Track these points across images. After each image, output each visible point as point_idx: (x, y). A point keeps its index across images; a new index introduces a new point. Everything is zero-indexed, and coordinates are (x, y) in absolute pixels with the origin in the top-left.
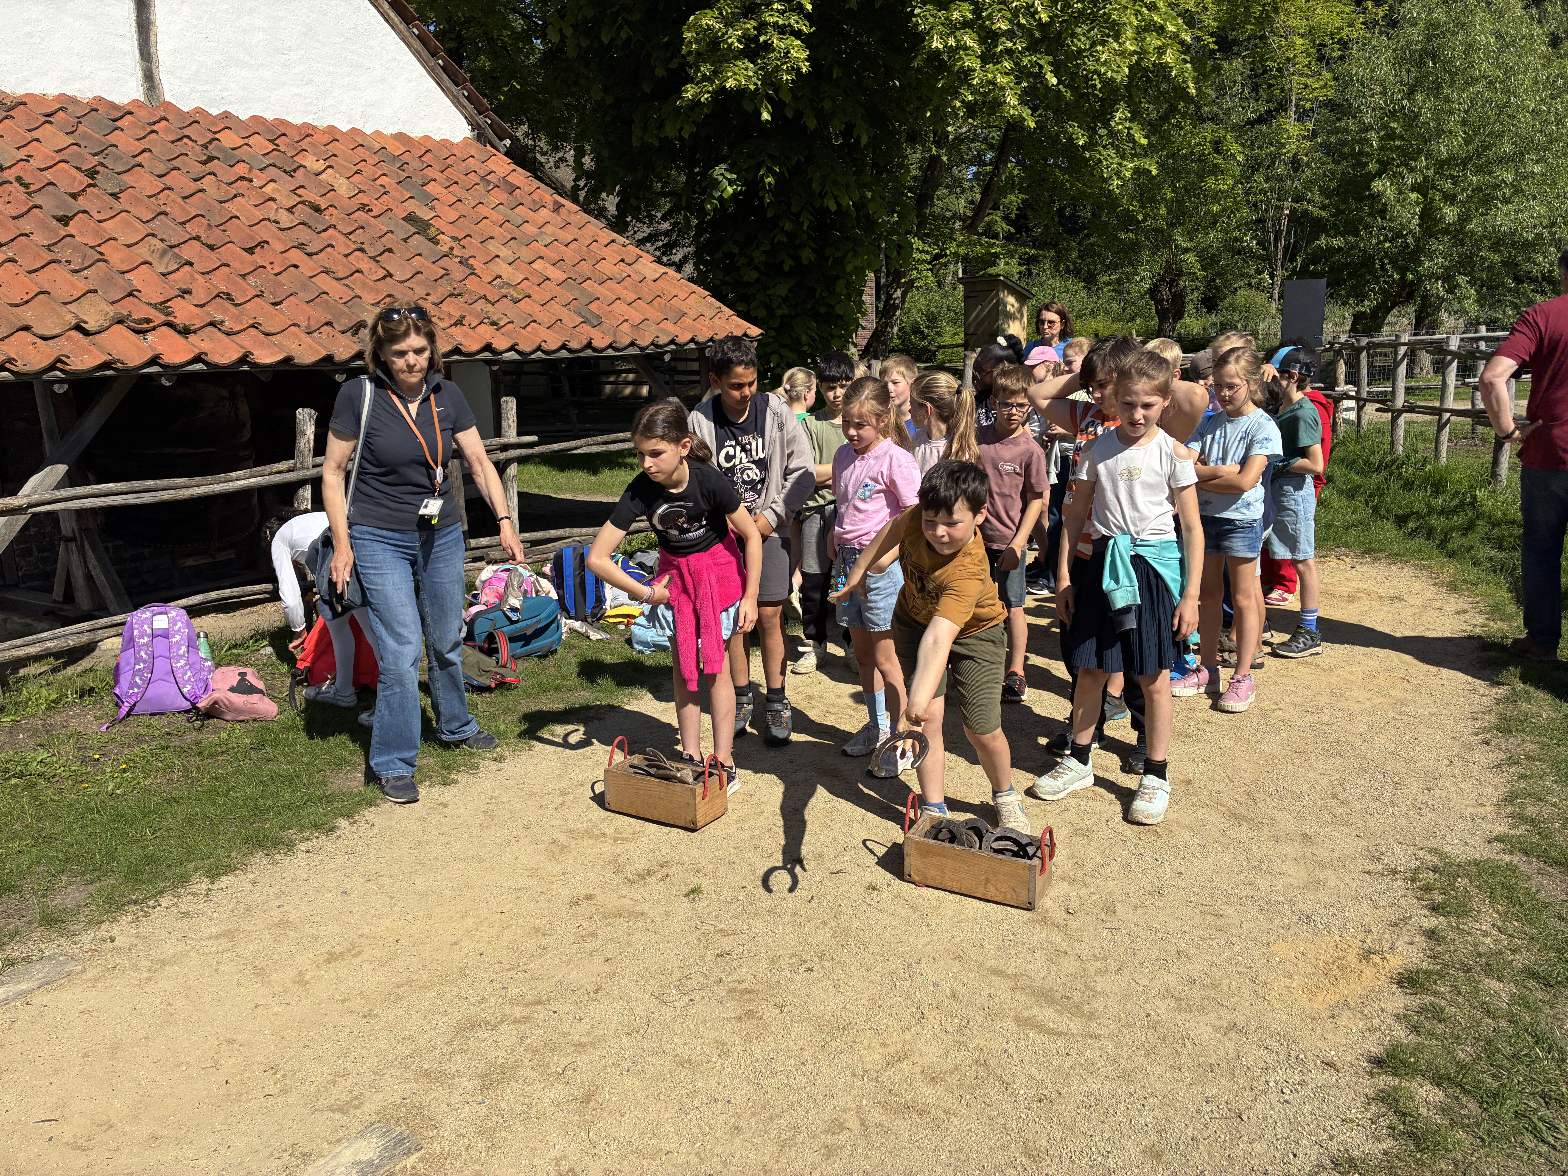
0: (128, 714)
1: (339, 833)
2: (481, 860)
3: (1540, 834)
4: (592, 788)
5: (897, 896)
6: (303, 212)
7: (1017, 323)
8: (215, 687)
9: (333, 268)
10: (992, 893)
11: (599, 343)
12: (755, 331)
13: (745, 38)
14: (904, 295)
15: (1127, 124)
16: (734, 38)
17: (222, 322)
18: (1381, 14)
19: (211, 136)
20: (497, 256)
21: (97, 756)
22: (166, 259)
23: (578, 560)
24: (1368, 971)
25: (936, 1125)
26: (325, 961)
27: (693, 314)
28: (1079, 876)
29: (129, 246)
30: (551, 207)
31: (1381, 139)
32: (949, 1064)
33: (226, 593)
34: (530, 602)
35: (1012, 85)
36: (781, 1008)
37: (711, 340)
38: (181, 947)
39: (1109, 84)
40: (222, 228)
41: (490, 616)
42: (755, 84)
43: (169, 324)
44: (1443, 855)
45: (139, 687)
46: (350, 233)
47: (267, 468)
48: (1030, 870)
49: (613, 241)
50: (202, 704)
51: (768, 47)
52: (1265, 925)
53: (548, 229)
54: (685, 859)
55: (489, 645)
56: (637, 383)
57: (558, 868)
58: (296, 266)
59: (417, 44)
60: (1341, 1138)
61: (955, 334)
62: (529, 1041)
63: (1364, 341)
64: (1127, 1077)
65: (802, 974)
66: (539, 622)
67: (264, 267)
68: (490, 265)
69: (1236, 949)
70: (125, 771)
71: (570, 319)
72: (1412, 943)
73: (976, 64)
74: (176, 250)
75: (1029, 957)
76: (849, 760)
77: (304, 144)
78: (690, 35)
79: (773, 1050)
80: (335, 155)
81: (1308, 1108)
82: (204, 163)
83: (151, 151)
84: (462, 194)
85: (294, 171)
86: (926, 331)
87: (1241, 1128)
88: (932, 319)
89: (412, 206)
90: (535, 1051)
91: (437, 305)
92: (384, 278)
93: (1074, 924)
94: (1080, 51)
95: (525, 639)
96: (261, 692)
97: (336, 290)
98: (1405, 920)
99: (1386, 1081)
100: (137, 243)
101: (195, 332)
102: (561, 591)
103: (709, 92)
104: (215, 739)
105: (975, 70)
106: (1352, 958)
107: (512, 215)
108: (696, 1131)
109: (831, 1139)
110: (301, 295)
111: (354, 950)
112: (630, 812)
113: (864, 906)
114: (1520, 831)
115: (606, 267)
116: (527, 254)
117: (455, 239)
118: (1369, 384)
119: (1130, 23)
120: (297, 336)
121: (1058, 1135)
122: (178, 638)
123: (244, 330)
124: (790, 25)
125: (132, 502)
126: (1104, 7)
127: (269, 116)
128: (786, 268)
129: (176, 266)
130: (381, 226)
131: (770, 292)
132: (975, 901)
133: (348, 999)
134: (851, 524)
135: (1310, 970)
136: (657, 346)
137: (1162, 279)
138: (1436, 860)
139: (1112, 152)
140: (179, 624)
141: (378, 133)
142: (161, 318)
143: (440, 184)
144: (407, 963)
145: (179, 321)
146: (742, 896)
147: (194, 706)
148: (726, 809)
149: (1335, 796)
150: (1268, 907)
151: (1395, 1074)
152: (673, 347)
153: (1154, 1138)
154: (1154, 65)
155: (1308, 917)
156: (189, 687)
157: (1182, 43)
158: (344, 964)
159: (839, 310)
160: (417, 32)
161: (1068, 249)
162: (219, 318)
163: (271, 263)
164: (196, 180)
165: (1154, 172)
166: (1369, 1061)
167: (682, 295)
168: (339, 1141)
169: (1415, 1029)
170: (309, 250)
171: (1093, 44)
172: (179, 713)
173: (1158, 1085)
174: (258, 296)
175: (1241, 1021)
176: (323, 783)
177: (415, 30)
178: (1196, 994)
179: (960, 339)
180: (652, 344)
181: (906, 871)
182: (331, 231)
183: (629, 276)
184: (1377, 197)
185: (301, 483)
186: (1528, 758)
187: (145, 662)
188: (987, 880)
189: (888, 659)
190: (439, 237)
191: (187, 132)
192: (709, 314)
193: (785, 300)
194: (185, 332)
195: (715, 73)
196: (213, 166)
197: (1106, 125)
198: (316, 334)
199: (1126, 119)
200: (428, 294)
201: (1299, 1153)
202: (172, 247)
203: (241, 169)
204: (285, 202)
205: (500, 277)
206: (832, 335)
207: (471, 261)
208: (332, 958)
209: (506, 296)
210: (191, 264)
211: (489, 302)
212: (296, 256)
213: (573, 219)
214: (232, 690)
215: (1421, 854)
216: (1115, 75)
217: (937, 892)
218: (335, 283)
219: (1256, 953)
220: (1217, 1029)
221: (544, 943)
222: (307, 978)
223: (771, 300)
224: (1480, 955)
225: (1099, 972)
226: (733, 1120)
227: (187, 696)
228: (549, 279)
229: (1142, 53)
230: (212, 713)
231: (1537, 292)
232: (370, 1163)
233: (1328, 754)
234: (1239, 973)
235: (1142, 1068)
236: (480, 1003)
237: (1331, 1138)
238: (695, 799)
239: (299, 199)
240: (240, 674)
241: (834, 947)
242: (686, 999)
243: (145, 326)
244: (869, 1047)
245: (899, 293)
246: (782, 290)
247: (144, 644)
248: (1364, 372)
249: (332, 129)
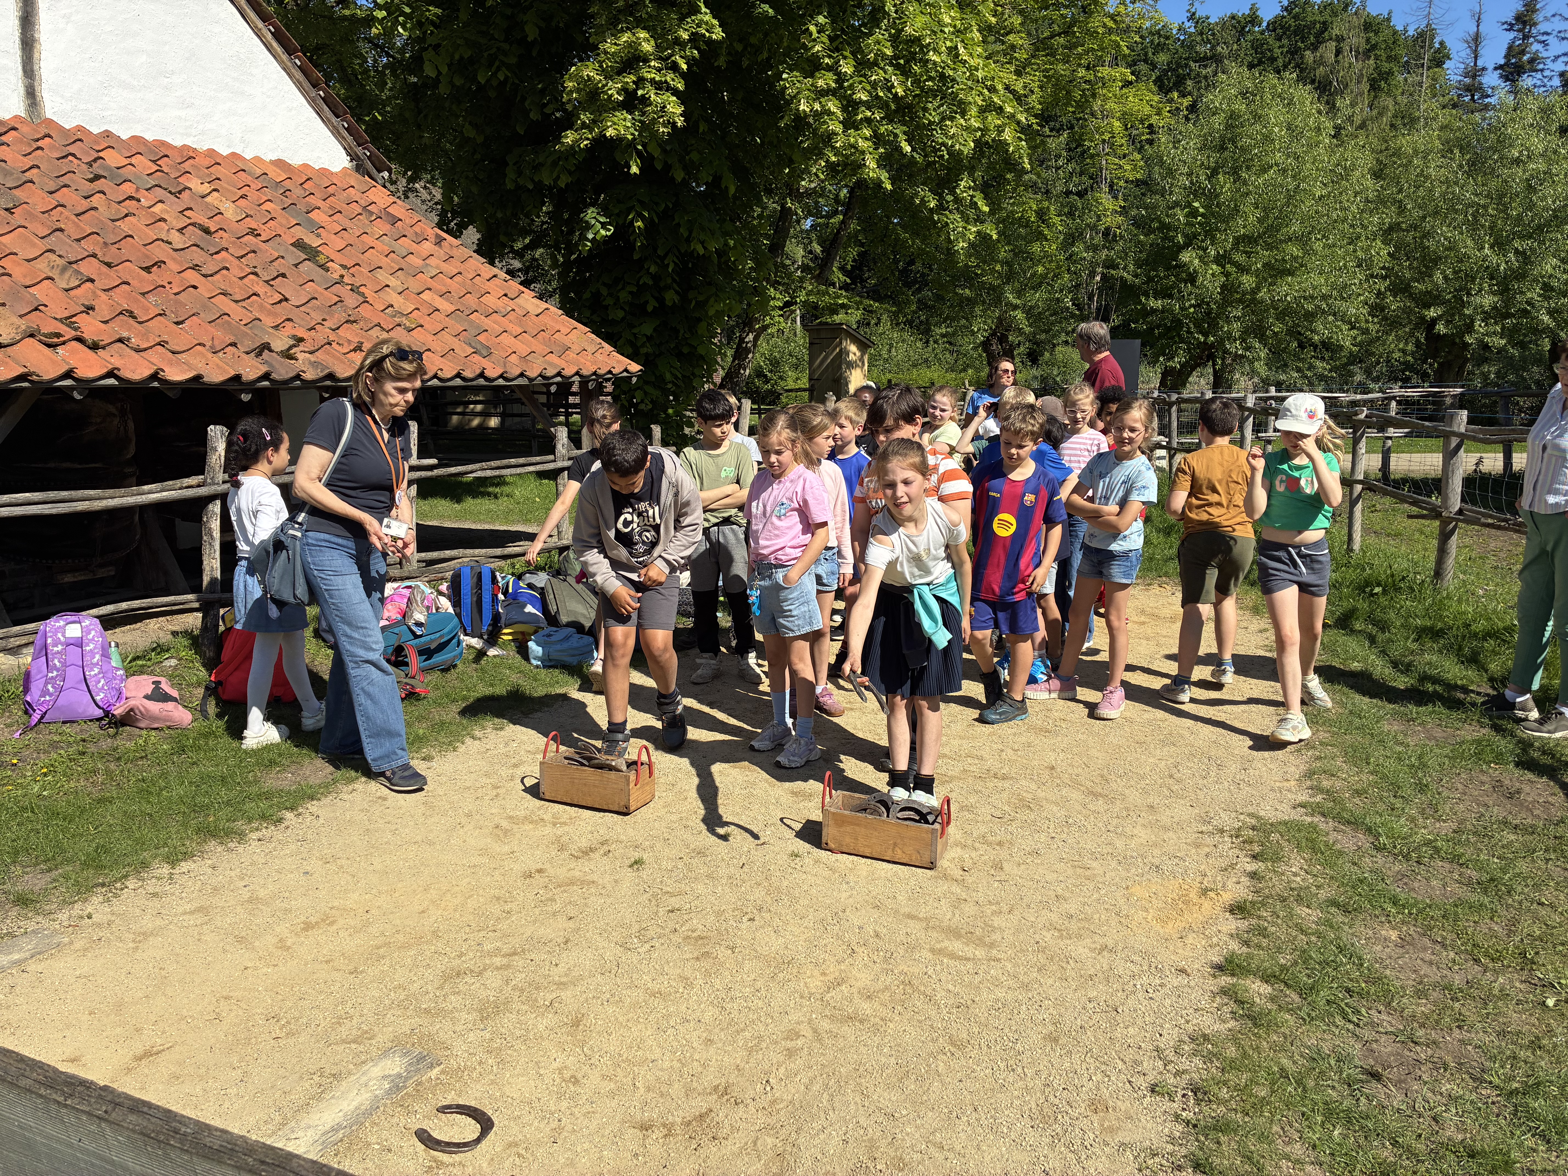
0: (40, 722)
1: (286, 823)
2: (431, 843)
3: (1334, 801)
4: (522, 781)
5: (817, 861)
6: (195, 234)
7: (858, 370)
8: (128, 695)
9: (230, 291)
10: (899, 856)
11: (491, 373)
12: (635, 367)
13: (624, 90)
14: (756, 339)
15: (971, 192)
16: (614, 90)
17: (129, 339)
18: (1186, 104)
19: (96, 155)
20: (388, 286)
21: (15, 761)
22: (67, 275)
23: (475, 579)
24: (1207, 905)
25: (875, 1029)
26: (303, 929)
27: (576, 348)
28: (969, 842)
29: (28, 261)
30: (433, 240)
31: (1187, 216)
32: (880, 985)
33: (136, 603)
34: (432, 618)
35: (871, 150)
36: (733, 949)
37: (595, 373)
38: (159, 922)
39: (955, 156)
40: (117, 246)
41: (396, 630)
42: (632, 134)
43: (79, 340)
44: (1258, 818)
45: (51, 695)
46: (242, 257)
47: (178, 483)
48: (932, 833)
49: (495, 276)
50: (118, 711)
51: (645, 100)
52: (1124, 874)
53: (432, 261)
54: (623, 837)
55: (397, 657)
56: (485, 414)
57: (506, 849)
58: (195, 287)
59: (299, 75)
60: (1195, 1021)
61: (797, 379)
62: (514, 982)
63: (1174, 397)
64: (1026, 987)
65: (745, 924)
66: (442, 636)
67: (164, 287)
68: (380, 293)
69: (1103, 892)
70: (45, 775)
71: (463, 350)
72: (1239, 883)
73: (839, 128)
74: (74, 266)
75: (935, 905)
76: (756, 754)
77: (187, 166)
78: (571, 84)
79: (731, 982)
80: (219, 179)
81: (1168, 1002)
82: (91, 181)
83: (39, 167)
84: (347, 224)
85: (180, 192)
86: (769, 374)
87: (1117, 1018)
88: (775, 364)
89: (299, 233)
90: (522, 991)
91: (334, 330)
92: (280, 302)
93: (970, 880)
94: (931, 123)
95: (427, 653)
96: (175, 700)
97: (236, 312)
98: (1233, 866)
99: (1225, 980)
100: (35, 258)
101: (104, 348)
102: (458, 609)
103: (588, 139)
104: (130, 745)
105: (837, 134)
106: (1193, 895)
107: (396, 246)
108: (675, 1044)
109: (790, 1044)
110: (202, 315)
111: (328, 920)
112: (565, 800)
113: (790, 870)
114: (1319, 798)
115: (491, 301)
116: (414, 285)
117: (344, 267)
118: (1180, 433)
119: (975, 102)
120: (204, 356)
121: (976, 1030)
122: (92, 646)
123: (151, 347)
124: (666, 82)
125: (47, 512)
126: (952, 87)
127: (149, 137)
128: (650, 309)
129: (77, 283)
130: (271, 251)
131: (635, 331)
132: (884, 863)
133: (332, 960)
134: (767, 539)
135: (1161, 905)
136: (544, 378)
137: (994, 334)
138: (1253, 821)
139: (957, 216)
140: (93, 633)
141: (257, 158)
142: (69, 333)
143: (324, 212)
144: (381, 929)
145: (88, 336)
146: (680, 865)
147: (107, 713)
148: (653, 796)
149: (1171, 776)
150: (1124, 861)
151: (1233, 975)
152: (559, 379)
153: (1052, 1028)
154: (994, 140)
155: (1157, 867)
156: (102, 695)
157: (1018, 123)
158: (321, 931)
159: (701, 351)
160: (299, 63)
161: (908, 302)
162: (125, 334)
163: (170, 283)
164: (86, 198)
165: (995, 237)
166: (1212, 968)
167: (565, 330)
168: (363, 1063)
169: (1246, 943)
170: (204, 272)
171: (943, 119)
172: (91, 721)
173: (1051, 991)
174: (160, 315)
175: (1110, 943)
176: (256, 781)
177: (297, 61)
178: (1074, 926)
179: (804, 383)
180: (540, 375)
181: (824, 840)
182: (223, 253)
183: (513, 310)
184: (1182, 266)
185: (211, 498)
186: (1322, 743)
187: (58, 670)
188: (895, 844)
189: (802, 659)
190: (329, 264)
191: (72, 149)
192: (591, 349)
193: (649, 338)
194: (95, 347)
195: (594, 122)
196: (100, 184)
197: (952, 192)
198: (221, 354)
199: (969, 188)
200: (324, 320)
201: (1164, 1033)
202: (70, 263)
203: (128, 189)
204: (174, 223)
205: (392, 306)
206: (693, 374)
207: (362, 289)
208: (308, 926)
209: (399, 325)
210: (92, 281)
211: (384, 329)
212: (192, 277)
213: (454, 252)
214: (147, 697)
215: (1242, 817)
216: (962, 148)
217: (851, 858)
218: (233, 304)
219: (1119, 894)
220: (1092, 950)
221: (507, 908)
222: (289, 944)
223: (636, 338)
224: (1292, 889)
225: (994, 913)
226: (705, 1035)
227: (100, 704)
228: (438, 310)
229: (984, 130)
230: (128, 720)
231: (1317, 358)
232: (399, 1076)
233: (1164, 743)
234: (1107, 910)
235: (1037, 980)
236: (460, 956)
237: (1188, 1022)
238: (628, 785)
239: (189, 221)
240: (153, 683)
241: (770, 901)
242: (647, 946)
243: (55, 340)
244: (812, 976)
245: (751, 337)
246: (647, 329)
247: (58, 652)
248: (1175, 424)
249: (211, 152)
